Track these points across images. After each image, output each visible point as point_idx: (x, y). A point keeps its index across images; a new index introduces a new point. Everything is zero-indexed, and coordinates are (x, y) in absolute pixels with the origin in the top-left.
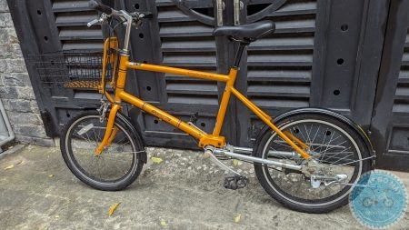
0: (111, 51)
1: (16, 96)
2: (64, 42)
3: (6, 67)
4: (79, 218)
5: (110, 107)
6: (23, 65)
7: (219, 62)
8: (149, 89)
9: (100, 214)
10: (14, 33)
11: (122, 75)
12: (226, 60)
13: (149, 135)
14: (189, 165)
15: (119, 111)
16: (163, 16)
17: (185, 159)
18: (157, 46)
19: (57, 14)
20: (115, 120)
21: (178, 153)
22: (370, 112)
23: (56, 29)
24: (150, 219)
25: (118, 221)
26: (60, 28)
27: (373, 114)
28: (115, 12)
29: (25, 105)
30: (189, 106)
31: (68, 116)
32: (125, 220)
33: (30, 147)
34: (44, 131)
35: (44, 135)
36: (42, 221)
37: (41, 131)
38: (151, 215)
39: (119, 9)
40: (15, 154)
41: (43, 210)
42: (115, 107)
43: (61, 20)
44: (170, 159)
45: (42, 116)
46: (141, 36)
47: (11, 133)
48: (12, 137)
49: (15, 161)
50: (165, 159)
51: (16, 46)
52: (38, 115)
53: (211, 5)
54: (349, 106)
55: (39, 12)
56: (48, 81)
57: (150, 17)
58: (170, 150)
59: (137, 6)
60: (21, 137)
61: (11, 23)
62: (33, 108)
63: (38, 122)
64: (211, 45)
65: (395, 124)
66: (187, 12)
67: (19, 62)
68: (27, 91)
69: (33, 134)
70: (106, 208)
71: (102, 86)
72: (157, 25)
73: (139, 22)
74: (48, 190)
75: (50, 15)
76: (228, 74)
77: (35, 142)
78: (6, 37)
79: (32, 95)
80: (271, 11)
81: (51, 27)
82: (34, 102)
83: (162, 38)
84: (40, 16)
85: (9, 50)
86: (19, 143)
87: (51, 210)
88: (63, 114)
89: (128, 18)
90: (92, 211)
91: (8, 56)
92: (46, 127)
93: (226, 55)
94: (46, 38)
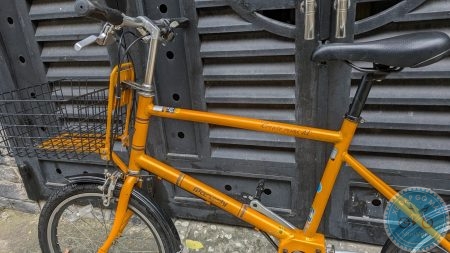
0: (122, 87)
2: (48, 65)
5: (121, 181)
7: (300, 96)
8: (181, 135)
11: (141, 128)
12: (313, 94)
13: (180, 204)
15: (136, 186)
16: (206, 23)
17: (238, 245)
18: (197, 72)
20: (130, 202)
21: (227, 232)
23: (36, 46)
26: (43, 44)
28: (128, 20)
30: (245, 162)
31: (59, 171)
33: (5, 215)
34: (24, 191)
35: (26, 197)
37: (21, 192)
39: (134, 14)
42: (130, 181)
43: (44, 32)
44: (214, 244)
45: (20, 170)
46: (170, 55)
50: (206, 244)
52: (16, 169)
53: (291, 5)
55: (10, 21)
57: (185, 26)
58: (213, 227)
59: (163, 9)
63: (16, 179)
64: (288, 70)
66: (249, 17)
69: (9, 195)
71: (107, 149)
72: (198, 39)
73: (170, 35)
75: (25, 24)
76: (338, 128)
77: (14, 205)
80: (402, 12)
81: (28, 42)
83: (203, 59)
84: (12, 26)
88: (51, 169)
89: (151, 30)
92: (26, 186)
93: (313, 86)
94: (22, 60)
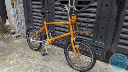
1: (22, 24)
2: (33, 12)
3: (20, 17)
4: (23, 57)
6: (24, 17)
8: (51, 27)
9: (29, 58)
10: (23, 8)
14: (57, 51)
17: (57, 49)
18: (54, 16)
19: (33, 5)
21: (56, 47)
22: (110, 46)
24: (40, 62)
25: (32, 60)
26: (33, 8)
27: (111, 46)
29: (23, 27)
32: (34, 61)
33: (22, 38)
36: (15, 56)
38: (41, 61)
40: (19, 39)
41: (17, 53)
44: (53, 48)
45: (26, 30)
47: (19, 34)
48: (19, 35)
49: (17, 40)
50: (51, 48)
51: (23, 12)
54: (104, 42)
56: (29, 22)
58: (54, 46)
60: (21, 35)
61: (23, 6)
62: (25, 28)
63: (25, 32)
65: (118, 51)
67: (23, 15)
68: (24, 23)
69: (24, 35)
70: (31, 57)
72: (54, 10)
74: (21, 49)
75: (31, 4)
78: (21, 9)
79: (25, 24)
81: (31, 7)
82: (25, 26)
83: (55, 14)
84: (29, 4)
85: (22, 12)
86: (21, 36)
87: (19, 54)
90: (27, 56)
91: (21, 14)
94: (30, 10)
